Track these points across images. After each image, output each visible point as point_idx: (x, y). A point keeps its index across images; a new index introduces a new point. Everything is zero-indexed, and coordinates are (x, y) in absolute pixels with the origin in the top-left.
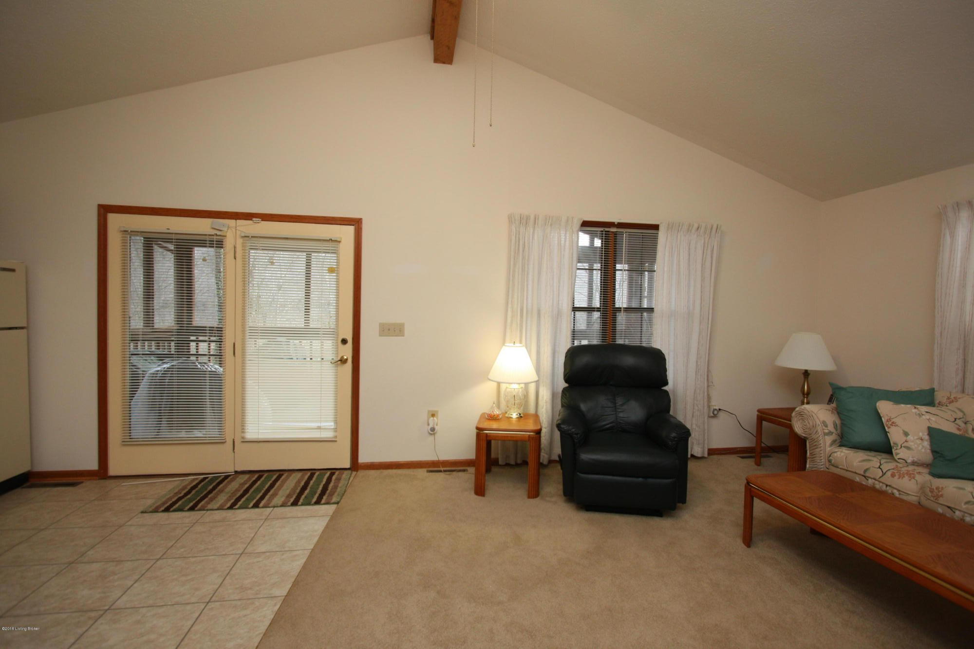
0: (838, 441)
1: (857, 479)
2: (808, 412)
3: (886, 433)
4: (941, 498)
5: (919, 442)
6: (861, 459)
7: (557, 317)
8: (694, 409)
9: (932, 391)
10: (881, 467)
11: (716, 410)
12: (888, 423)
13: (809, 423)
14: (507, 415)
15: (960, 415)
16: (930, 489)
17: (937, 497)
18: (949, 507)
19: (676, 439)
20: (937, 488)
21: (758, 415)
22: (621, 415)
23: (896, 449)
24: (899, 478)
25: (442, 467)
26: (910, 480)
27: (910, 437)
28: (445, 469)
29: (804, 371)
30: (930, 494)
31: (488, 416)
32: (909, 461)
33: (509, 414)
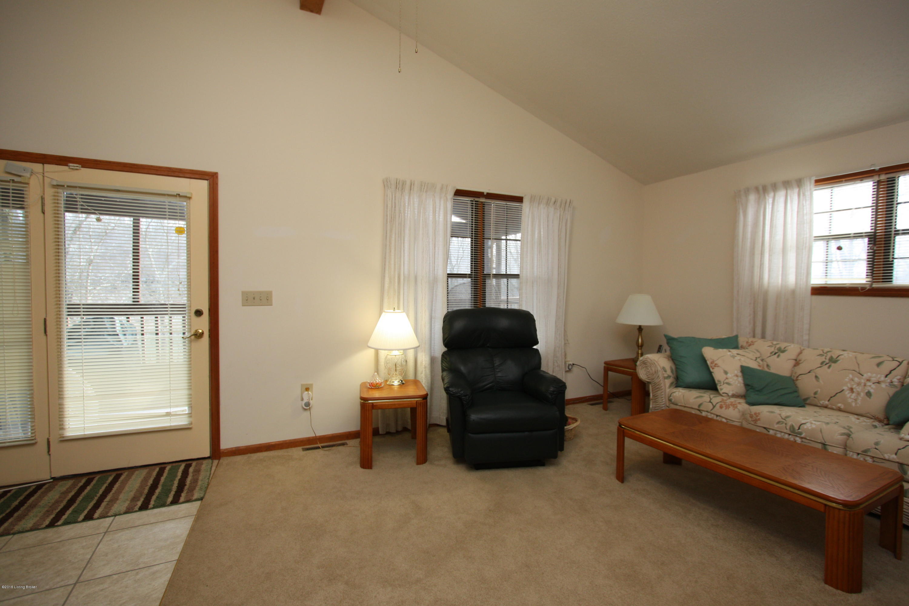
0: (675, 383)
1: (693, 412)
2: (651, 360)
3: (711, 373)
4: (759, 422)
5: (735, 378)
6: (695, 396)
7: (433, 283)
8: (554, 365)
9: (736, 337)
10: (711, 401)
11: (571, 365)
12: (712, 365)
13: (651, 369)
14: (388, 383)
15: (758, 355)
16: (750, 415)
17: (756, 421)
18: (765, 428)
19: (555, 393)
20: (755, 414)
21: (605, 367)
22: (499, 374)
23: (720, 386)
24: (726, 409)
25: (320, 443)
26: (734, 410)
27: (729, 375)
28: (322, 445)
29: (638, 327)
30: (750, 419)
31: (370, 385)
32: (730, 394)
33: (390, 382)
